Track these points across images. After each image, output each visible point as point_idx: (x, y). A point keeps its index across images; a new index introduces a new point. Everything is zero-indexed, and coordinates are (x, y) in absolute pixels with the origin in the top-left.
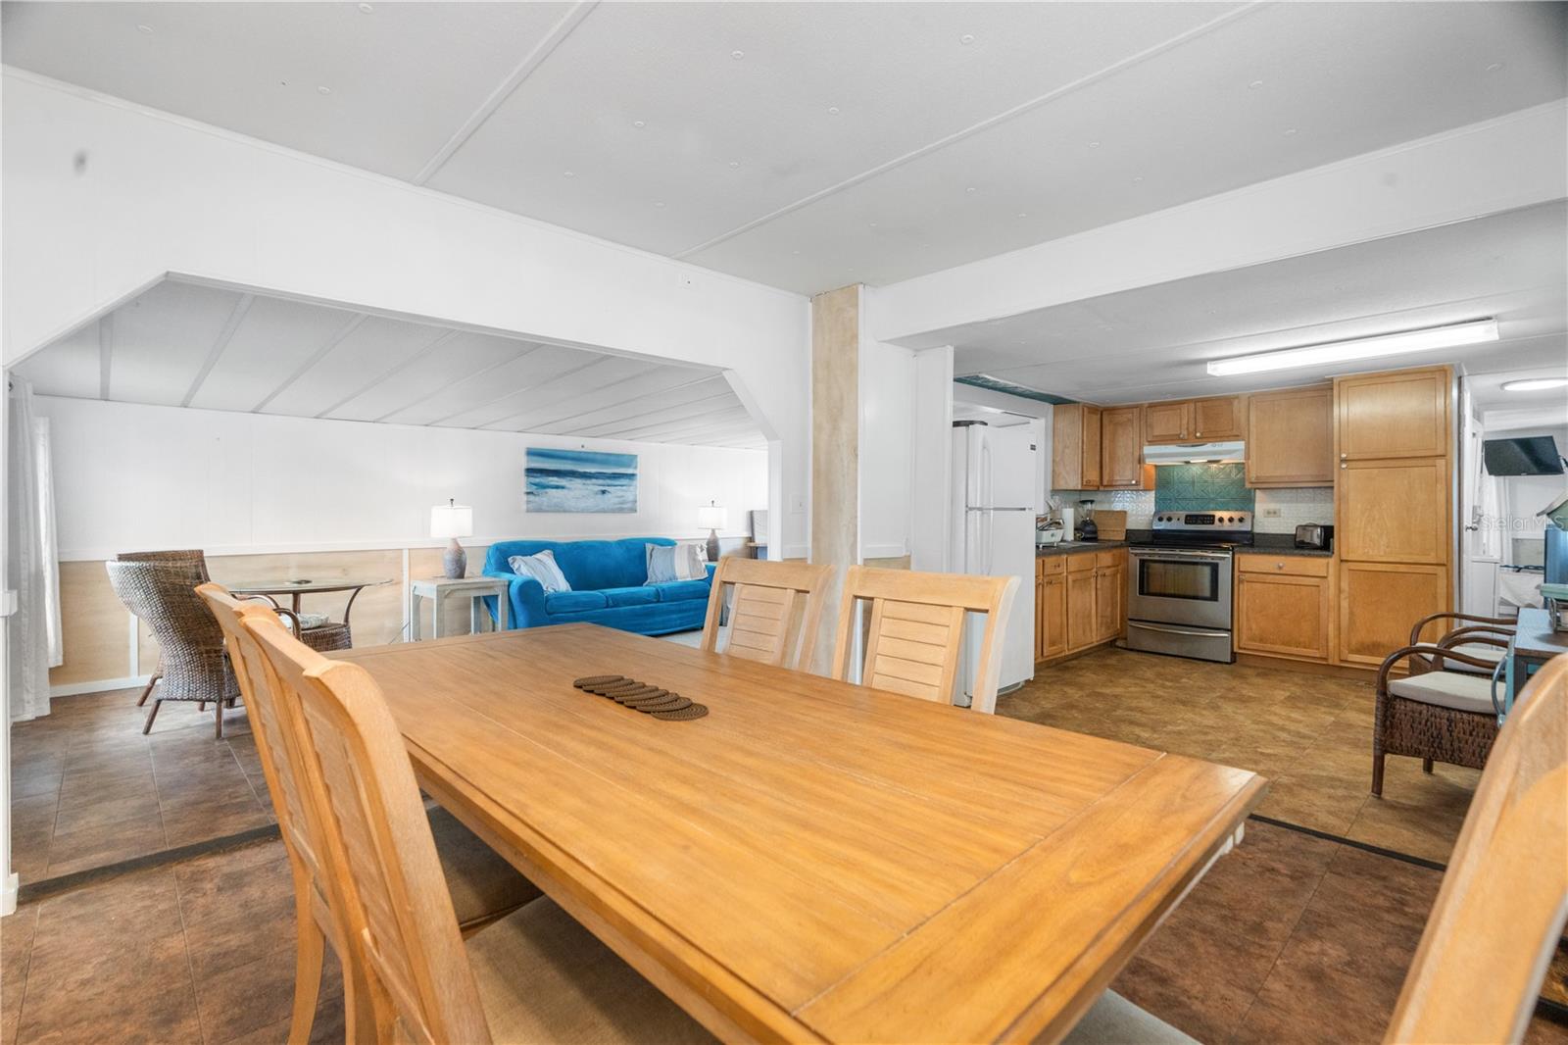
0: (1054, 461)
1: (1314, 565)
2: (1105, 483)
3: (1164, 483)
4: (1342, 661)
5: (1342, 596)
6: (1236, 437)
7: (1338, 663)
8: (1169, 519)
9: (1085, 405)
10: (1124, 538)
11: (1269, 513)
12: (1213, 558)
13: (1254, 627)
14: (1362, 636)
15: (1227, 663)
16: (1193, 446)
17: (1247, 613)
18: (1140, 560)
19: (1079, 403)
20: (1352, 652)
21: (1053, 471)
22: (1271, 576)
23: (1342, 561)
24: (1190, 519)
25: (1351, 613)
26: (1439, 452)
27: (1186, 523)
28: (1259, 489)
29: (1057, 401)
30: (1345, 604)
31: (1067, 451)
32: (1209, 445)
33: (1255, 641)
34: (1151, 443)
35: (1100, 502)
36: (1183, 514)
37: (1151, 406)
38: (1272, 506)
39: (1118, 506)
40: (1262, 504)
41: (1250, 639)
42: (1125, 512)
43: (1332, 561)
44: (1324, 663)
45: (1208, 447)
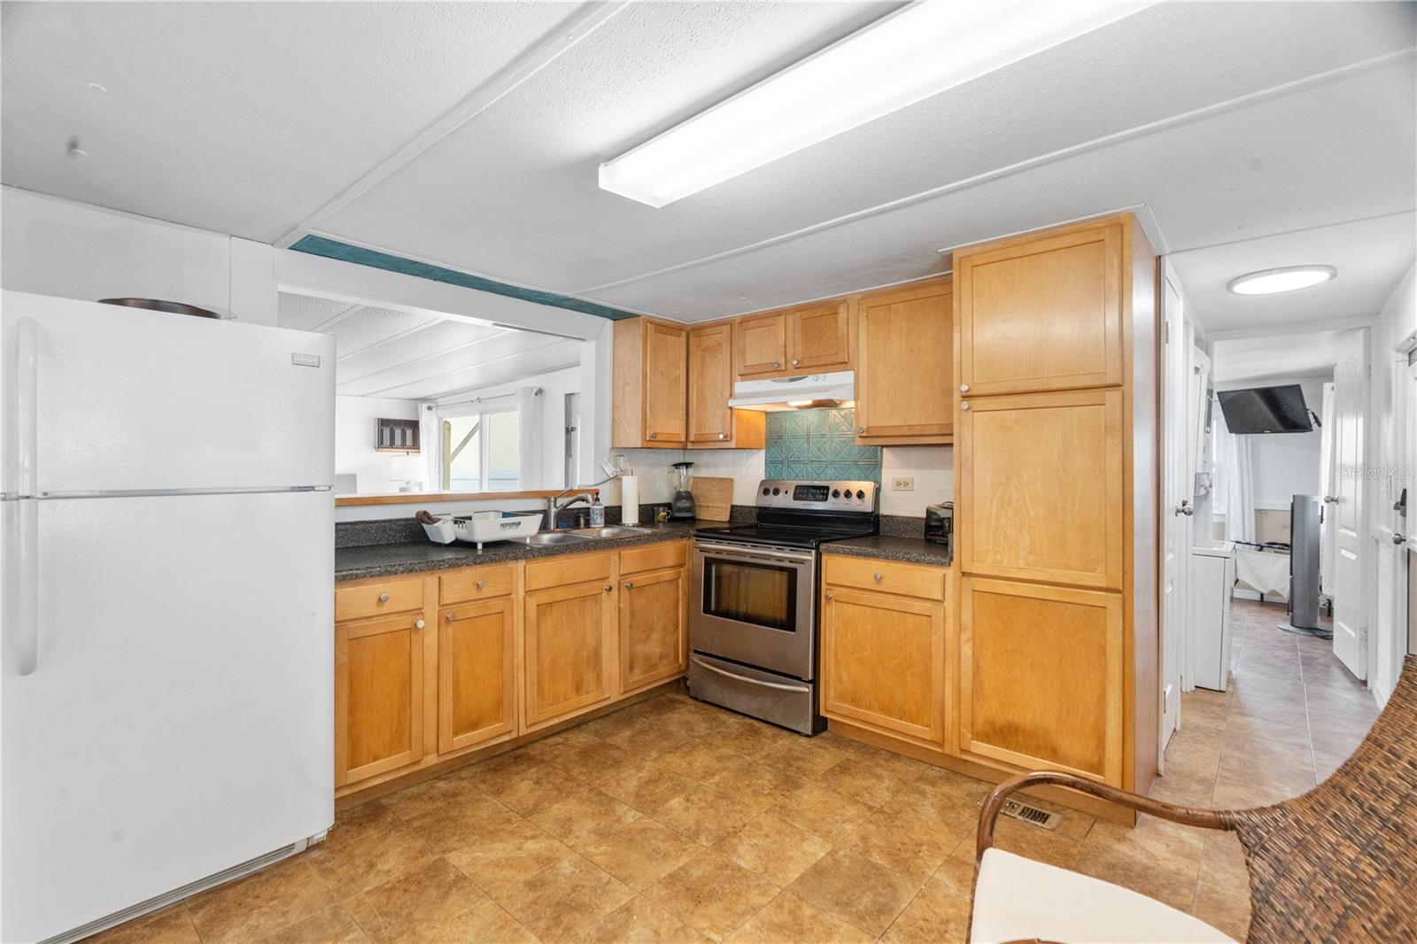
0: (614, 404)
1: (923, 578)
2: (692, 438)
3: (775, 436)
4: (963, 751)
5: (964, 637)
6: (843, 365)
7: (957, 754)
8: (776, 492)
9: (649, 321)
10: (727, 519)
11: (899, 484)
12: (792, 561)
13: (845, 678)
14: (991, 710)
15: (807, 736)
16: (791, 380)
17: (836, 653)
18: (706, 558)
19: (639, 316)
20: (977, 736)
21: (614, 419)
22: (868, 595)
23: (964, 574)
24: (802, 492)
25: (977, 668)
26: (1111, 380)
27: (795, 499)
28: (887, 446)
29: (617, 316)
30: (967, 650)
31: (627, 388)
32: (810, 378)
33: (846, 702)
34: (744, 376)
35: (707, 465)
36: (792, 485)
37: (745, 321)
38: (903, 474)
39: (722, 473)
40: (893, 468)
41: (842, 697)
42: (732, 480)
43: (950, 572)
44: (939, 750)
45: (810, 381)
